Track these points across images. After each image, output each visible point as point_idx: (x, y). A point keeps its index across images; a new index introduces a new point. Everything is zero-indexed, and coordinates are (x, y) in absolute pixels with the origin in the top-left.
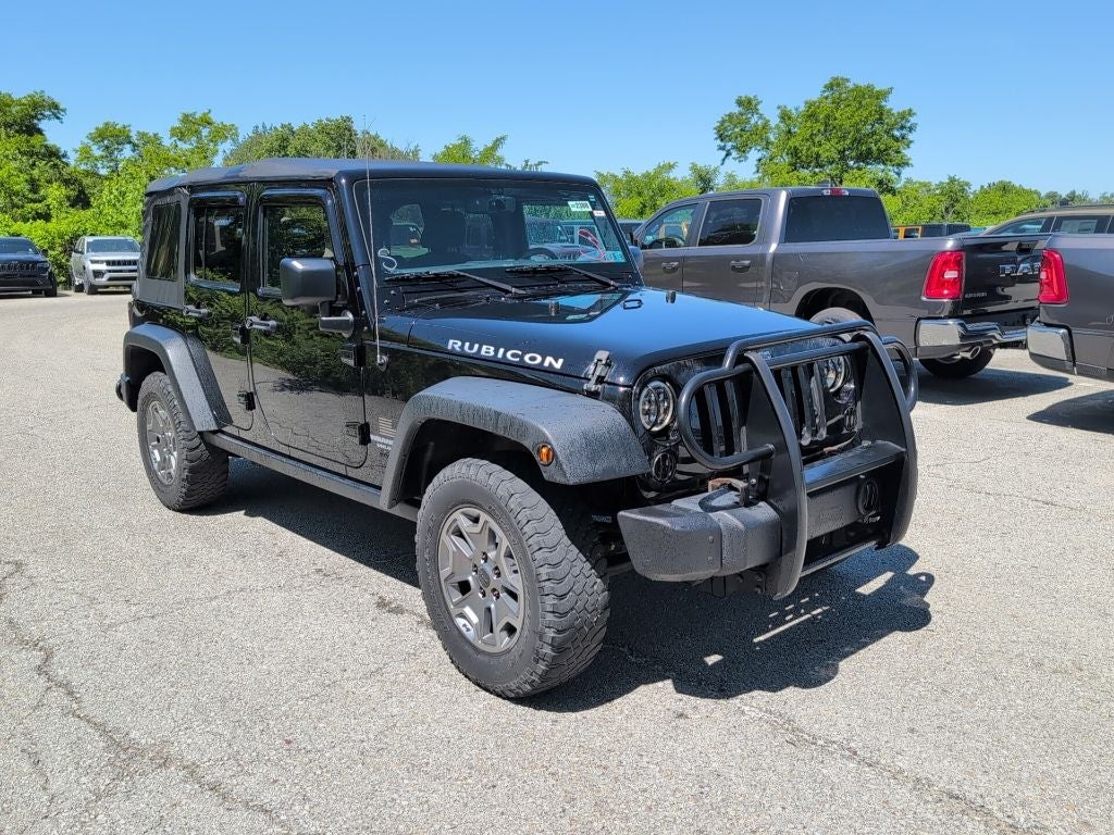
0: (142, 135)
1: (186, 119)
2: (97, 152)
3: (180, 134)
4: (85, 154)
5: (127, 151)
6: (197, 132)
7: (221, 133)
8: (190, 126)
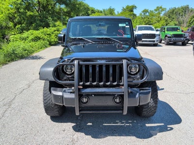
0: (150, 11)
1: (157, 7)
2: (143, 14)
3: (156, 10)
4: (141, 14)
5: (147, 14)
6: (159, 10)
7: (163, 10)
8: (158, 9)
